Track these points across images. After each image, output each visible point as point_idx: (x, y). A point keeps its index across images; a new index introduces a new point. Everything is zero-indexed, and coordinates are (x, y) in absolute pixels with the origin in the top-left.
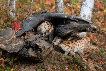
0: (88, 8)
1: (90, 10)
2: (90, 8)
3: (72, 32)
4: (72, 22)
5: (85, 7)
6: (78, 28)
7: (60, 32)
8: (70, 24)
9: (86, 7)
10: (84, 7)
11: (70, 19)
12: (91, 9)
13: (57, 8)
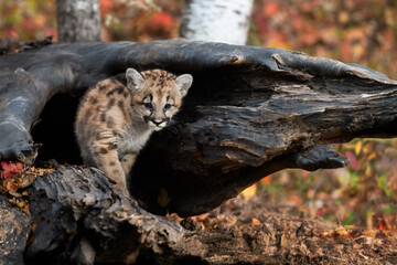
0: (229, 13)
1: (240, 24)
2: (238, 12)
3: (303, 139)
4: (285, 88)
5: (208, 7)
6: (331, 118)
7: (229, 143)
8: (275, 97)
9: (218, 10)
10: (206, 11)
11: (266, 68)
12: (242, 19)
13: (68, 19)
